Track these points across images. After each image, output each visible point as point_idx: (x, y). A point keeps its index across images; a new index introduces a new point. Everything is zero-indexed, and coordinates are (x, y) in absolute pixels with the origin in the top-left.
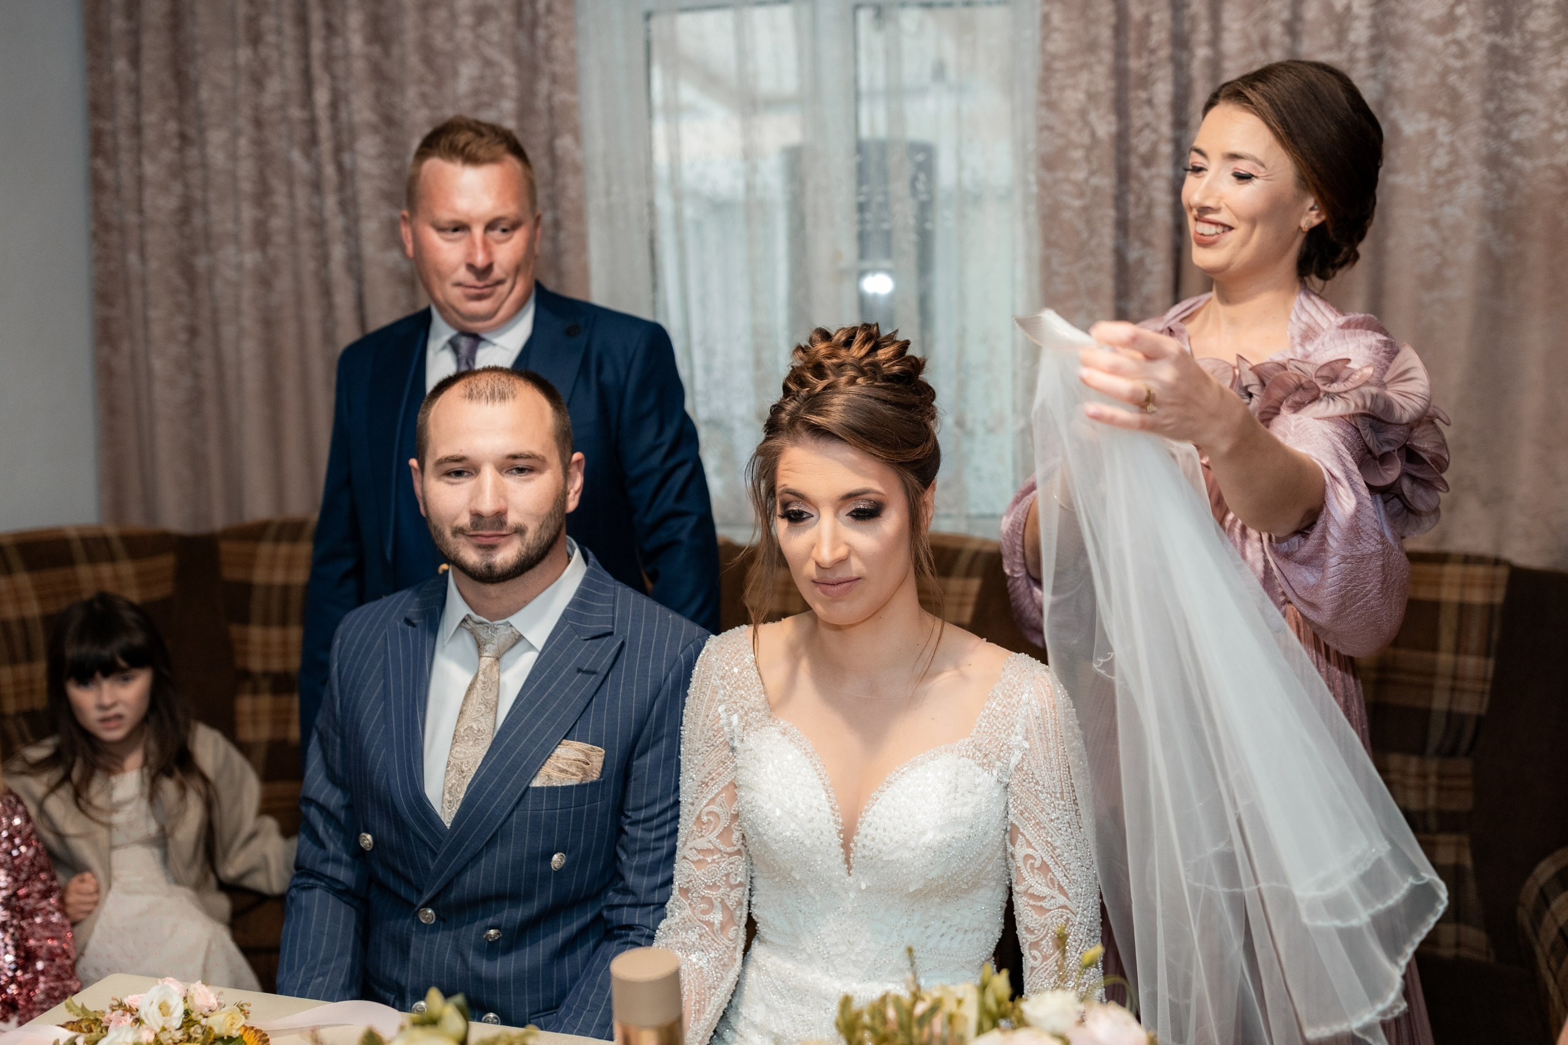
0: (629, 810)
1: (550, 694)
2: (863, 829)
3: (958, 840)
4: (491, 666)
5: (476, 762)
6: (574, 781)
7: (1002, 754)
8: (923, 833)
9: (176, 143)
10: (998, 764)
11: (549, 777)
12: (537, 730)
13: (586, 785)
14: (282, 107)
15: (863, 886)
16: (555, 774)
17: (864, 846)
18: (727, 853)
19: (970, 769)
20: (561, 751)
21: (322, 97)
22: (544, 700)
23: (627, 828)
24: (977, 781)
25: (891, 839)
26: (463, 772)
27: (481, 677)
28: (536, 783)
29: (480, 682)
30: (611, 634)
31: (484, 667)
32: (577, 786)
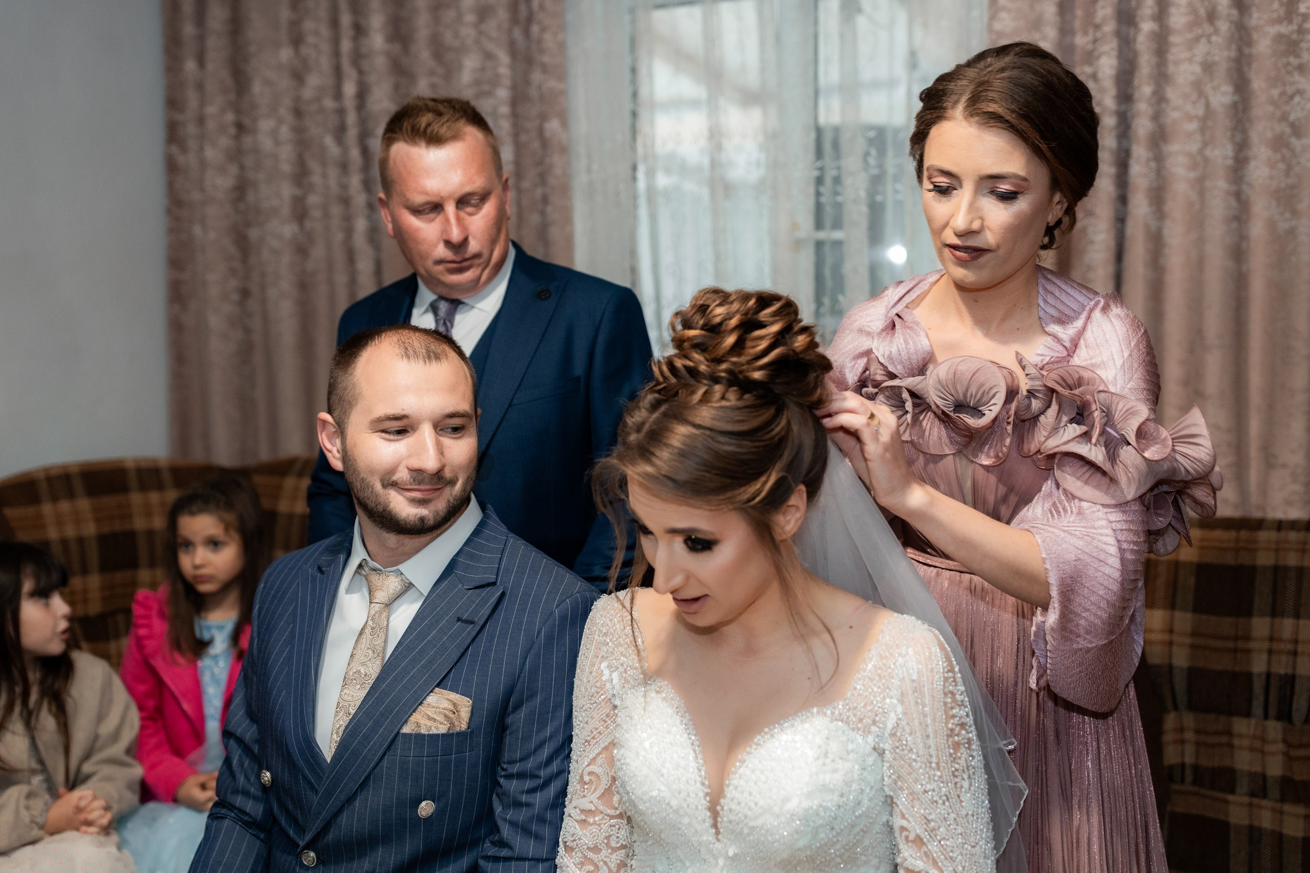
0: (504, 763)
1: (429, 641)
2: (730, 792)
3: (826, 809)
4: (381, 613)
6: (443, 729)
7: (877, 718)
8: (786, 800)
9: (233, 131)
10: (874, 729)
11: (418, 725)
12: (412, 677)
13: (453, 734)
14: (318, 99)
15: (731, 854)
16: (424, 722)
17: (730, 810)
18: (608, 815)
19: (843, 733)
20: (431, 699)
21: (349, 89)
22: (423, 648)
23: (502, 780)
24: (851, 747)
25: (756, 804)
26: (349, 714)
27: (370, 623)
28: (406, 730)
29: (369, 628)
30: (494, 584)
31: (373, 613)
32: (443, 735)
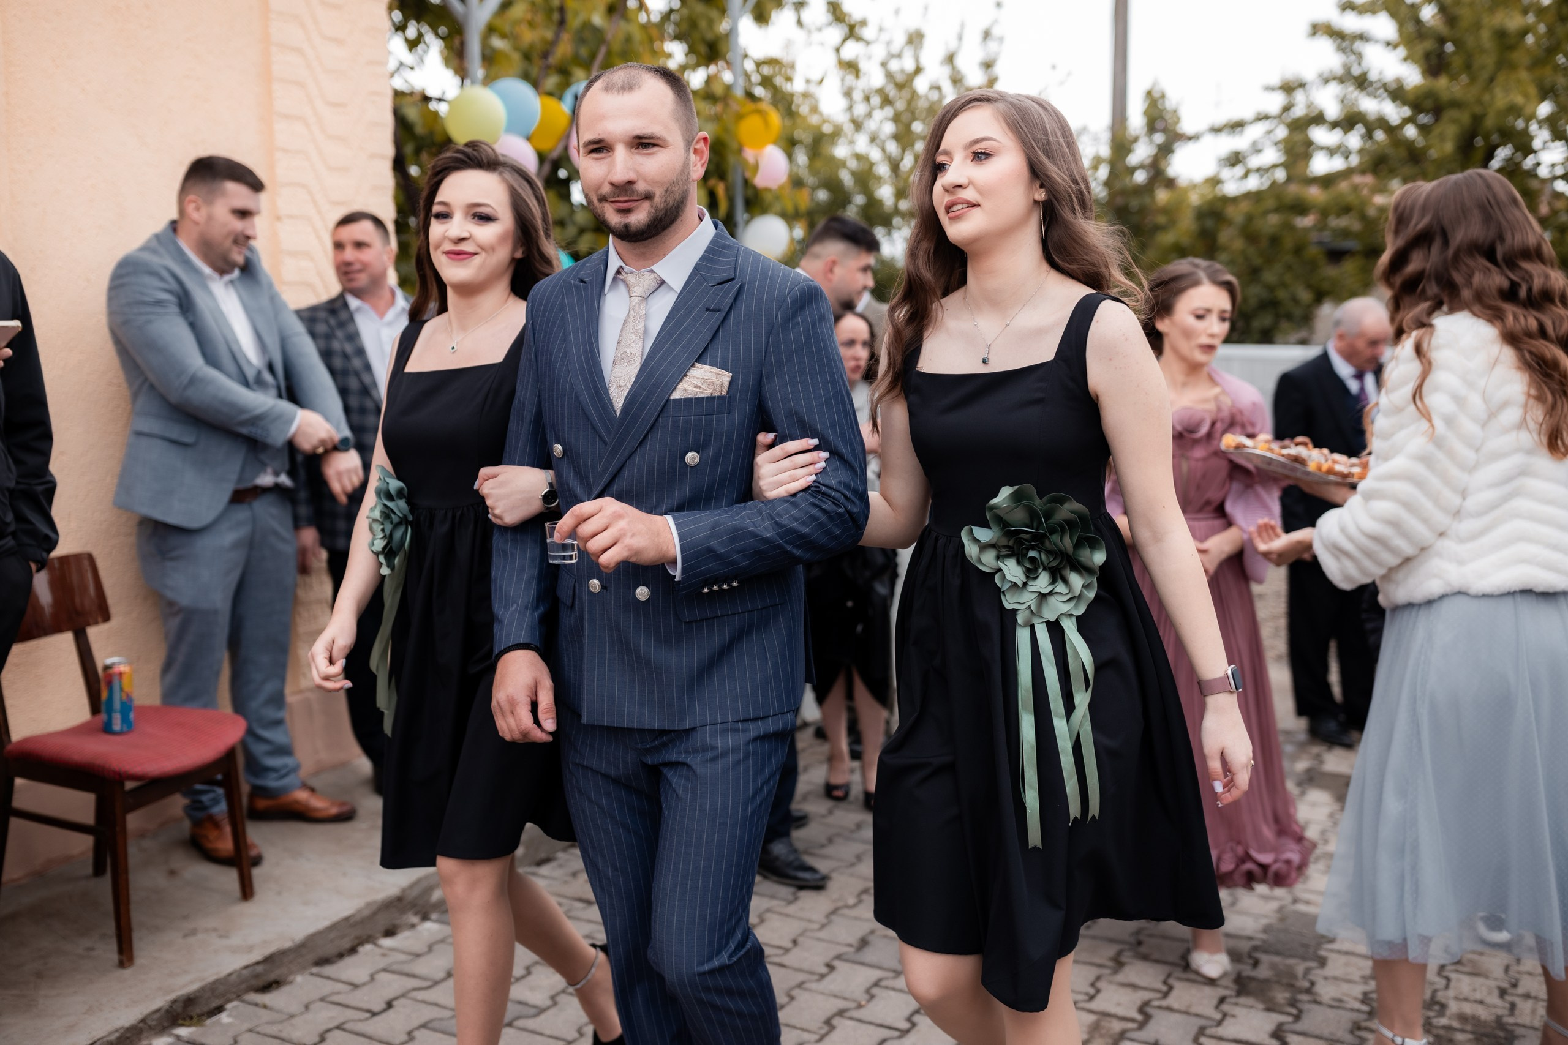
1: (685, 328)
4: (640, 304)
5: (630, 379)
11: (686, 391)
12: (675, 355)
13: (714, 397)
16: (690, 389)
20: (694, 372)
22: (681, 333)
26: (620, 387)
27: (632, 312)
28: (677, 395)
29: (631, 317)
30: (732, 279)
31: (634, 305)
32: (707, 398)
